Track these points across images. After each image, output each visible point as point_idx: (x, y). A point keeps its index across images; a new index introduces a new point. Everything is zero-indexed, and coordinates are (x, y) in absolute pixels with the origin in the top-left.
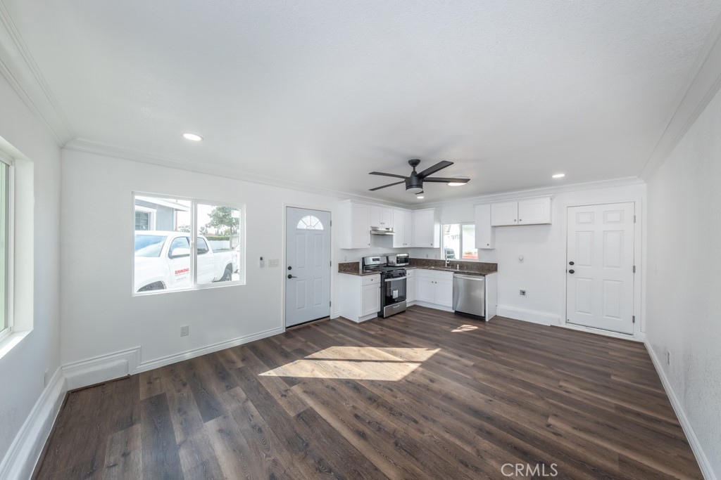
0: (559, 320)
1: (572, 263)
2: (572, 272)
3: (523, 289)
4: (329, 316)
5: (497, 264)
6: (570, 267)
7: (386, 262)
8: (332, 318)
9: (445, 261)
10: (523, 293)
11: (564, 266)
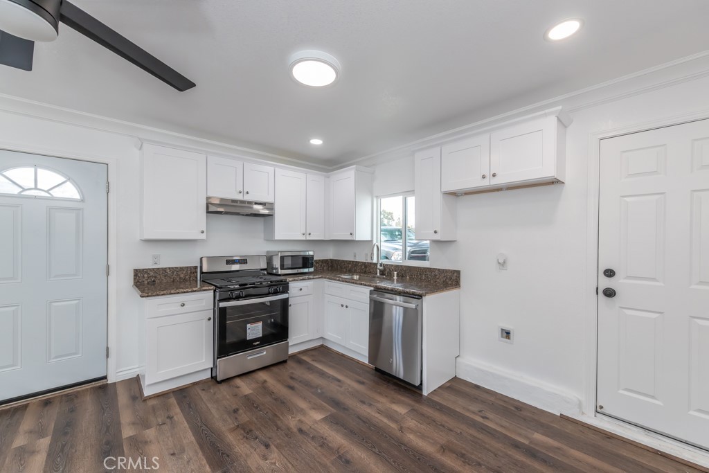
0: (580, 405)
1: (610, 273)
2: (610, 293)
3: (508, 327)
4: (105, 378)
5: (458, 272)
6: (606, 283)
7: (264, 265)
8: (110, 380)
9: (376, 264)
10: (507, 334)
11: (591, 280)
